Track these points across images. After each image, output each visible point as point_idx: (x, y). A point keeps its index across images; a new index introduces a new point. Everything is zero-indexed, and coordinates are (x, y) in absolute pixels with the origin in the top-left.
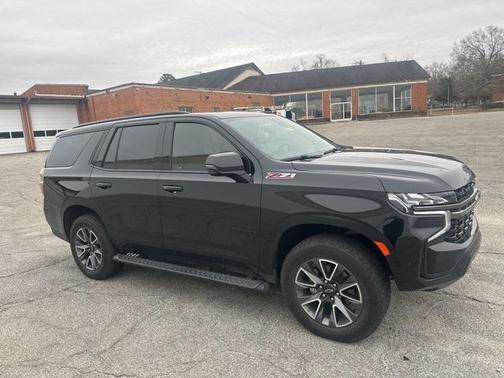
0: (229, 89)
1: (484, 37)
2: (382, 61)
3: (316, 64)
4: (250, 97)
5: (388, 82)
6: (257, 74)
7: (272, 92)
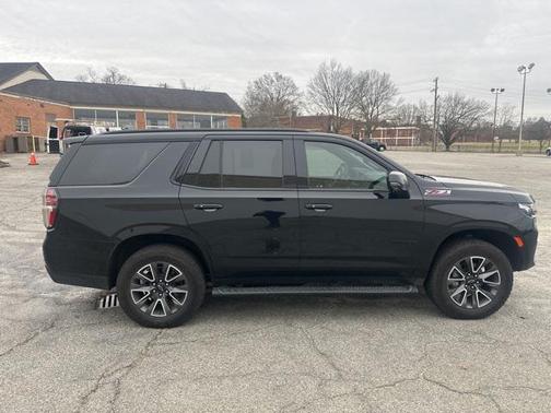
0: (4, 91)
1: (272, 81)
2: (180, 87)
3: (108, 78)
4: (42, 106)
5: (206, 111)
6: (43, 77)
7: (71, 103)
